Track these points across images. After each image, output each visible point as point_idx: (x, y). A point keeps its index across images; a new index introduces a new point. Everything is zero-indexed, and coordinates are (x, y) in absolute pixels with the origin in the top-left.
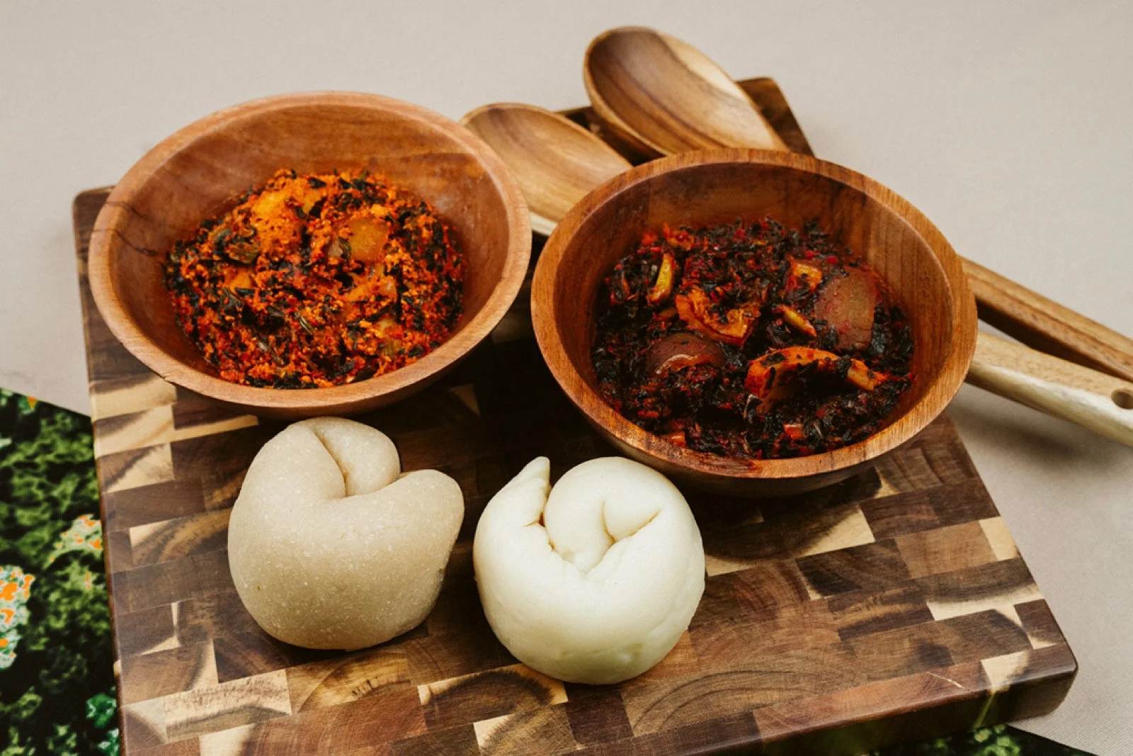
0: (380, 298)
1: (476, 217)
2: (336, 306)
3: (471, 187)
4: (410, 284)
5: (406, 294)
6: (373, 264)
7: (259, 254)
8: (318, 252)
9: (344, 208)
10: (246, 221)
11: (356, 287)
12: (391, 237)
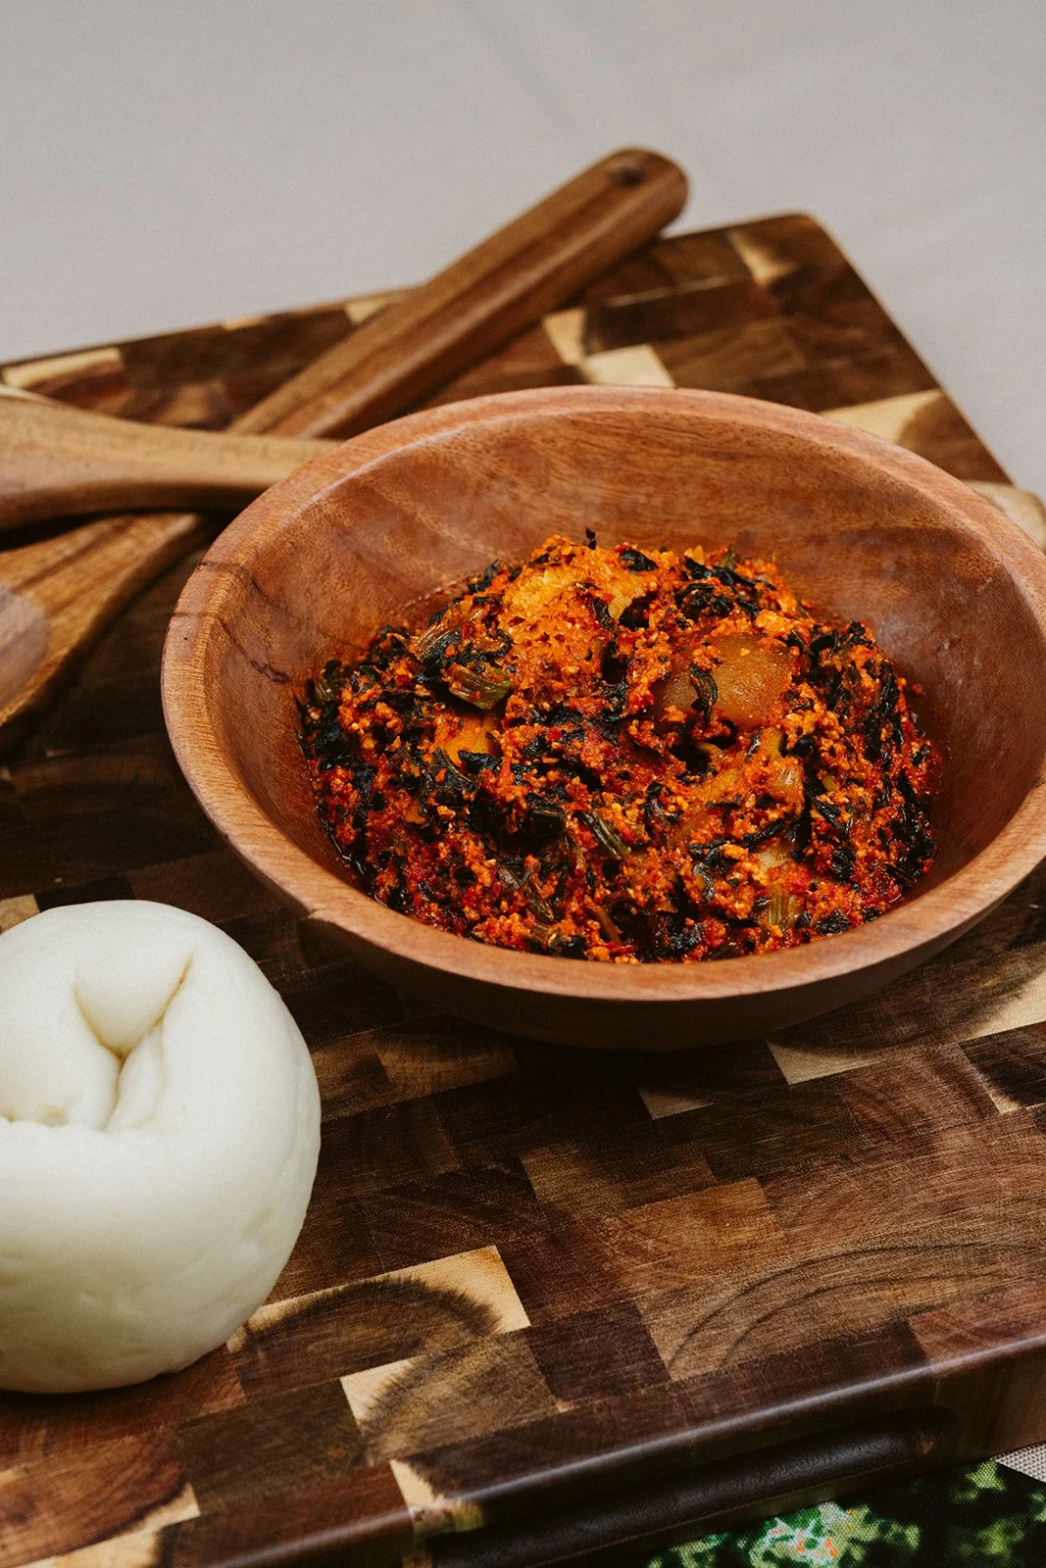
0: (766, 801)
1: (970, 663)
2: (672, 808)
3: (962, 600)
4: (830, 782)
5: (823, 798)
6: (756, 729)
7: (511, 691)
8: (642, 691)
9: (693, 613)
10: (490, 620)
11: (715, 773)
12: (797, 680)
